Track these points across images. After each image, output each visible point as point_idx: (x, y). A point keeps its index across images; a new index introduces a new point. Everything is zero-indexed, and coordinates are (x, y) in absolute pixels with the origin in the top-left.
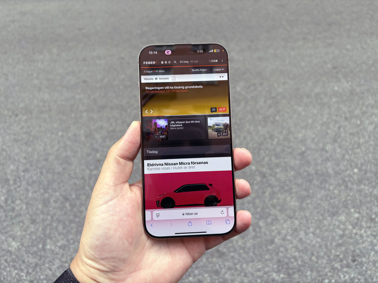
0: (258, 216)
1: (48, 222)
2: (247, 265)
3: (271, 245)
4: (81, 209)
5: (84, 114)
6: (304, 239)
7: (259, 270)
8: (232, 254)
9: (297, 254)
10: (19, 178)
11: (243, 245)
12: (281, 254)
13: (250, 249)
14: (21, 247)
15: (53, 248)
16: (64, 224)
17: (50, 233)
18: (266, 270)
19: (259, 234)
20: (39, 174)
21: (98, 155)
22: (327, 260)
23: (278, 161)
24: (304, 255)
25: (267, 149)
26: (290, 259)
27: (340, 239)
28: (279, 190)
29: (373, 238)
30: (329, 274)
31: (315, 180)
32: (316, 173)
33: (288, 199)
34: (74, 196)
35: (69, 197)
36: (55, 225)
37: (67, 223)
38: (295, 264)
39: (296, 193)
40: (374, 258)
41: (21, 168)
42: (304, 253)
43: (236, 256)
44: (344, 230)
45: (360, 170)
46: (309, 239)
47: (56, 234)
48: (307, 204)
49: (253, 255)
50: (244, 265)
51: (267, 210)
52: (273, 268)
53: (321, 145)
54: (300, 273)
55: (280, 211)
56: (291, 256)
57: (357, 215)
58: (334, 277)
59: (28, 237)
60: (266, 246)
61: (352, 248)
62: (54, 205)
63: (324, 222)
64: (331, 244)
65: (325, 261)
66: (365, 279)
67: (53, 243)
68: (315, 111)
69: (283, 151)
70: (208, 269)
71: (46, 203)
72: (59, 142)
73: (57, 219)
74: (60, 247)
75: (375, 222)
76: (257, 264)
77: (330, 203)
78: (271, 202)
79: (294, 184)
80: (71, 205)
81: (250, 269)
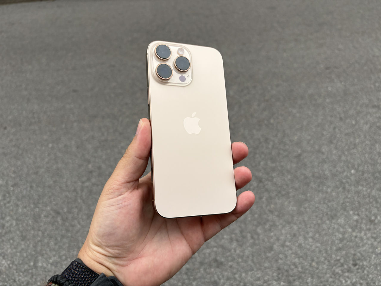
0: (255, 223)
1: (39, 238)
2: (247, 274)
3: (270, 252)
4: (73, 223)
5: (75, 124)
6: (303, 245)
7: (258, 279)
8: (230, 263)
9: (296, 260)
10: (9, 193)
11: (242, 254)
12: (280, 261)
13: (248, 257)
14: (11, 265)
15: (45, 265)
16: (56, 239)
17: (41, 250)
18: (266, 278)
19: (257, 242)
20: (29, 189)
21: (90, 166)
22: (327, 265)
23: (274, 165)
24: (304, 261)
25: (263, 153)
26: (290, 266)
27: (340, 243)
28: (277, 195)
29: (373, 240)
30: (331, 280)
31: (312, 183)
32: (313, 176)
33: (286, 203)
34: (65, 210)
35: (61, 211)
36: (46, 241)
37: (59, 239)
38: (295, 271)
39: (294, 197)
40: (375, 261)
41: (10, 183)
42: (304, 260)
43: (235, 265)
44: (344, 233)
45: (357, 170)
46: (308, 244)
47: (48, 250)
48: (305, 208)
49: (252, 264)
50: (243, 275)
51: (265, 216)
52: (273, 276)
53: (317, 147)
54: (301, 280)
55: (278, 216)
56: (291, 262)
57: (356, 217)
58: (335, 283)
59: (18, 254)
60: (265, 253)
61: (353, 252)
62: (45, 220)
63: (323, 226)
64: (331, 249)
65: (325, 267)
66: (367, 283)
67: (44, 260)
68: (310, 113)
69: (279, 154)
70: (206, 280)
71: (36, 218)
72: (49, 155)
73: (48, 235)
74: (52, 264)
75: (375, 224)
76: (256, 273)
77: (328, 206)
78: (268, 207)
79: (292, 188)
80: (63, 219)
81: (249, 278)
